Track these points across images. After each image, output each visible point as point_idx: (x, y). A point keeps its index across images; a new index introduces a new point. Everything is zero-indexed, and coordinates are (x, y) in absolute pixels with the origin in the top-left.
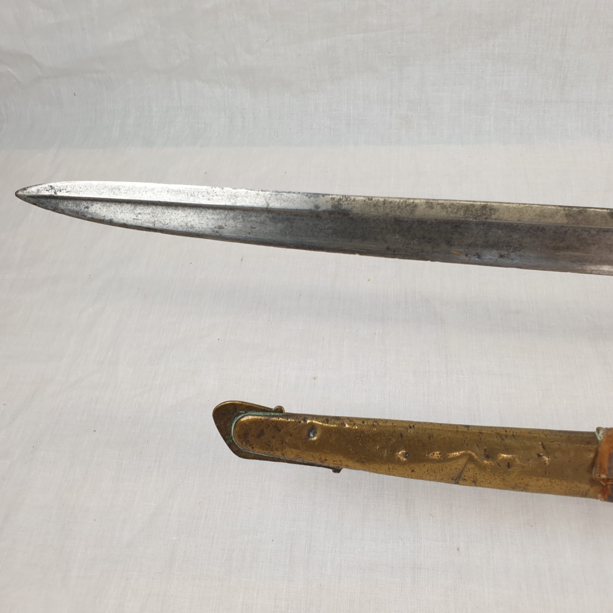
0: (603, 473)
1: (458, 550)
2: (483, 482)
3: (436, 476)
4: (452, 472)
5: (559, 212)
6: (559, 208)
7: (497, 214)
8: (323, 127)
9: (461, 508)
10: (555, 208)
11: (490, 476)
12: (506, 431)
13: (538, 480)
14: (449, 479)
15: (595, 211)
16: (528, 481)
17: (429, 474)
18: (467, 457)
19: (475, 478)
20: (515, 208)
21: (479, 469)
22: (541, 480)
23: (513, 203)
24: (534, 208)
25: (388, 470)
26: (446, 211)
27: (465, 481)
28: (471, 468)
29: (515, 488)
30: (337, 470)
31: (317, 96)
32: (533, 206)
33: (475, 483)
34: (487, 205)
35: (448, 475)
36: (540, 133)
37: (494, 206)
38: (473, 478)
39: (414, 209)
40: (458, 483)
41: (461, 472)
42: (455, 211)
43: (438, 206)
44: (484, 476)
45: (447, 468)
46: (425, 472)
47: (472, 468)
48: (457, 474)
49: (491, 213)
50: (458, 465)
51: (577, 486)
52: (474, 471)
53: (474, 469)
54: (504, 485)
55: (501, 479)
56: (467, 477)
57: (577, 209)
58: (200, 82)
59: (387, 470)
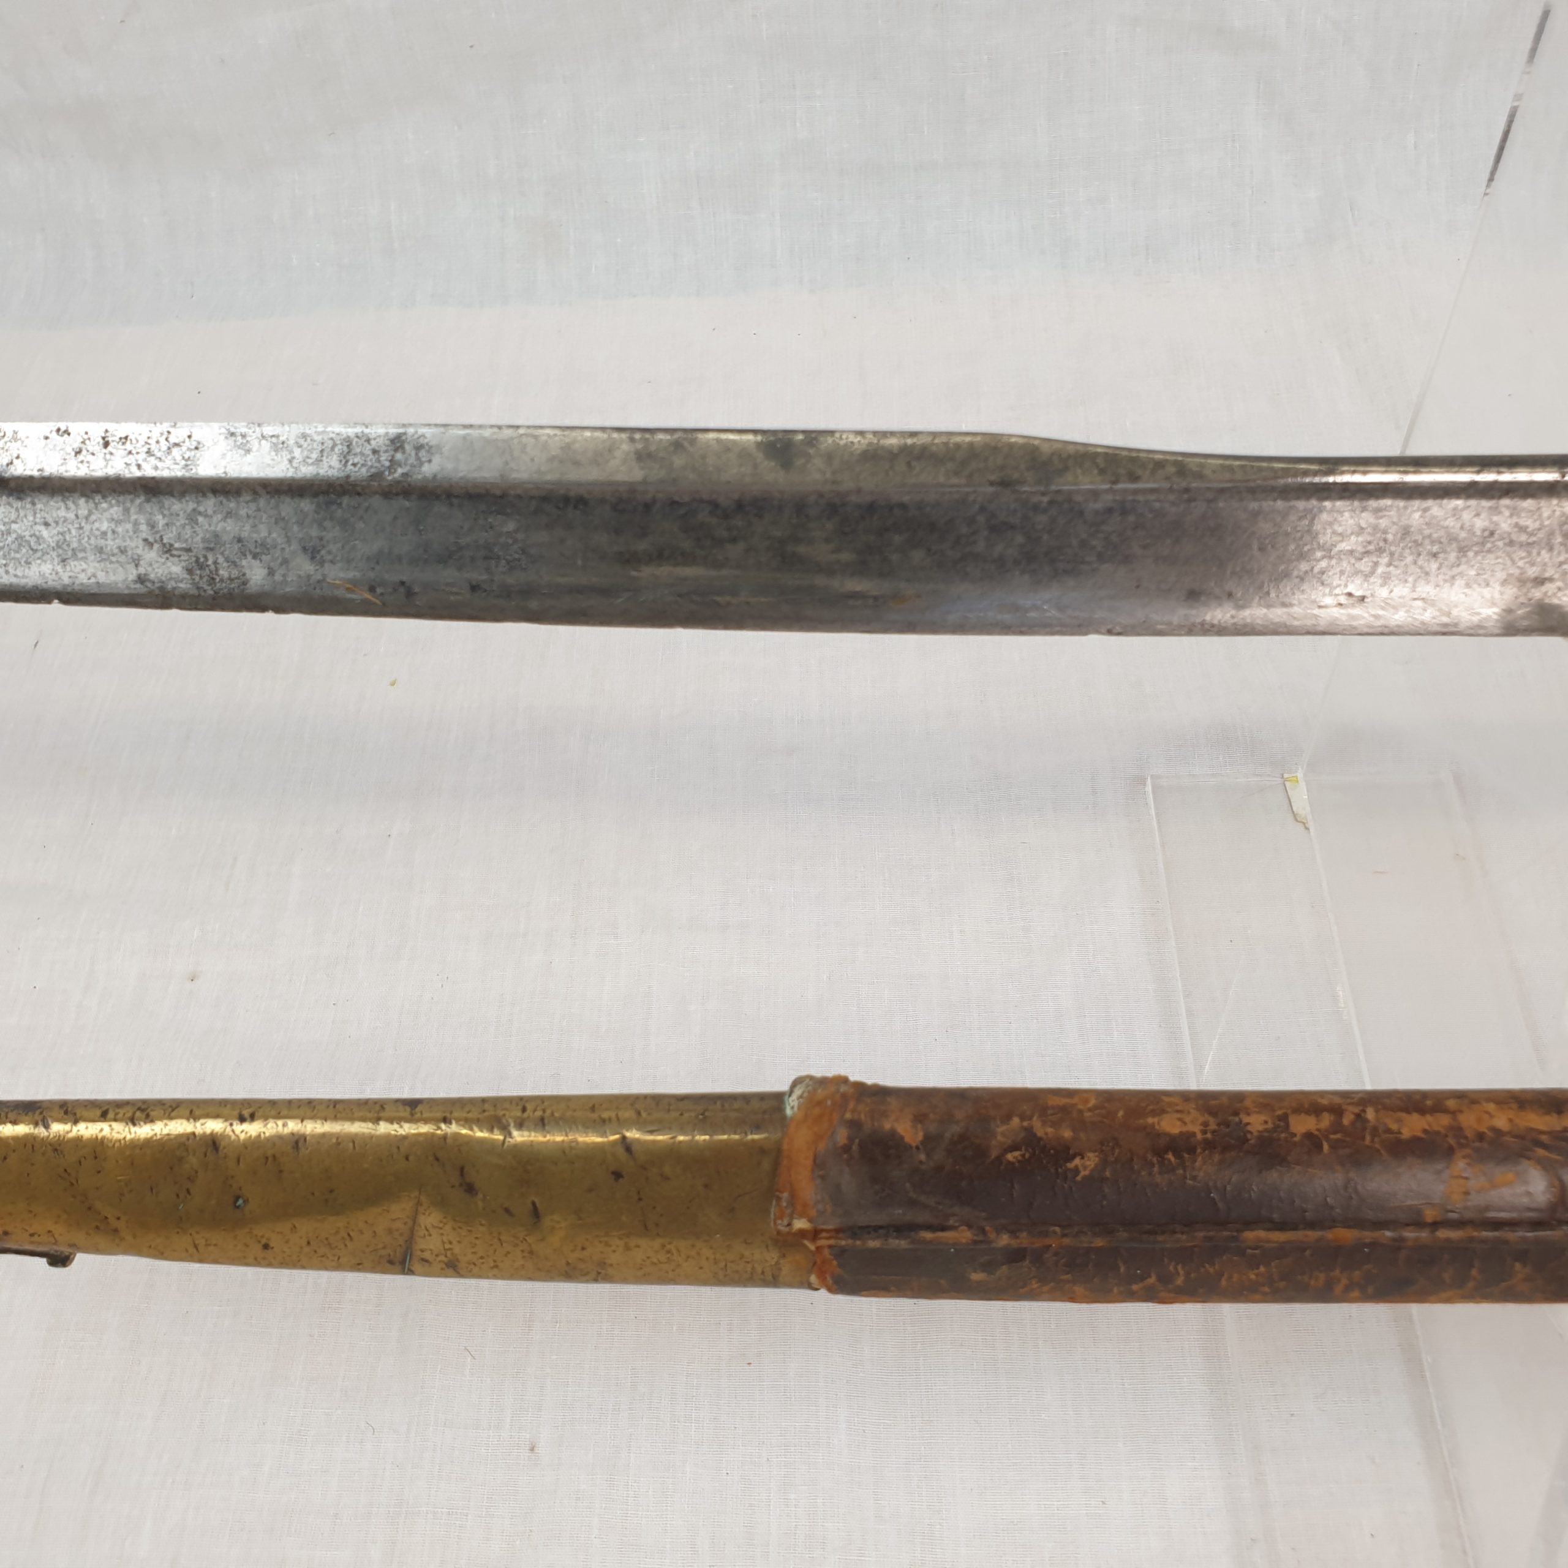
0: (802, 1215)
2: (475, 1264)
3: (339, 1258)
4: (383, 1243)
5: (618, 448)
6: (615, 435)
7: (437, 460)
10: (605, 436)
11: (491, 1245)
12: (524, 1110)
13: (627, 1248)
14: (379, 1263)
15: (718, 441)
16: (602, 1252)
17: (315, 1252)
18: (412, 1196)
19: (449, 1253)
20: (487, 441)
21: (454, 1229)
22: (638, 1246)
23: (481, 427)
24: (544, 438)
25: (195, 1250)
26: (289, 457)
27: (427, 1264)
28: (432, 1225)
29: (570, 1273)
30: (59, 1260)
32: (541, 431)
33: (453, 1267)
34: (405, 434)
35: (372, 1251)
37: (426, 438)
38: (446, 1256)
39: (194, 456)
40: (411, 1272)
41: (410, 1241)
42: (314, 456)
43: (263, 442)
44: (473, 1247)
45: (361, 1232)
46: (301, 1248)
47: (434, 1227)
48: (400, 1245)
49: (418, 458)
50: (394, 1220)
51: (742, 1256)
52: (442, 1234)
53: (441, 1228)
54: (539, 1270)
55: (523, 1251)
56: (429, 1252)
57: (668, 437)
59: (192, 1250)
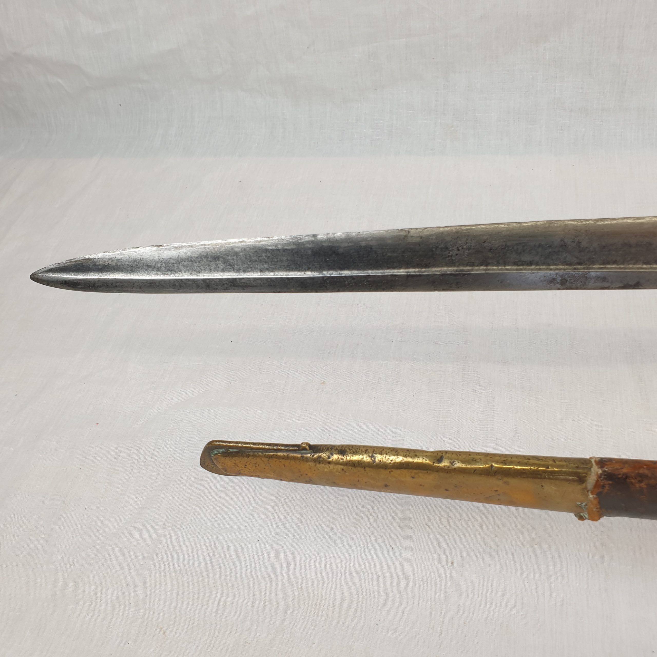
1: (452, 563)
8: (364, 137)
9: (461, 521)
31: (360, 105)
36: (595, 143)
58: (242, 91)
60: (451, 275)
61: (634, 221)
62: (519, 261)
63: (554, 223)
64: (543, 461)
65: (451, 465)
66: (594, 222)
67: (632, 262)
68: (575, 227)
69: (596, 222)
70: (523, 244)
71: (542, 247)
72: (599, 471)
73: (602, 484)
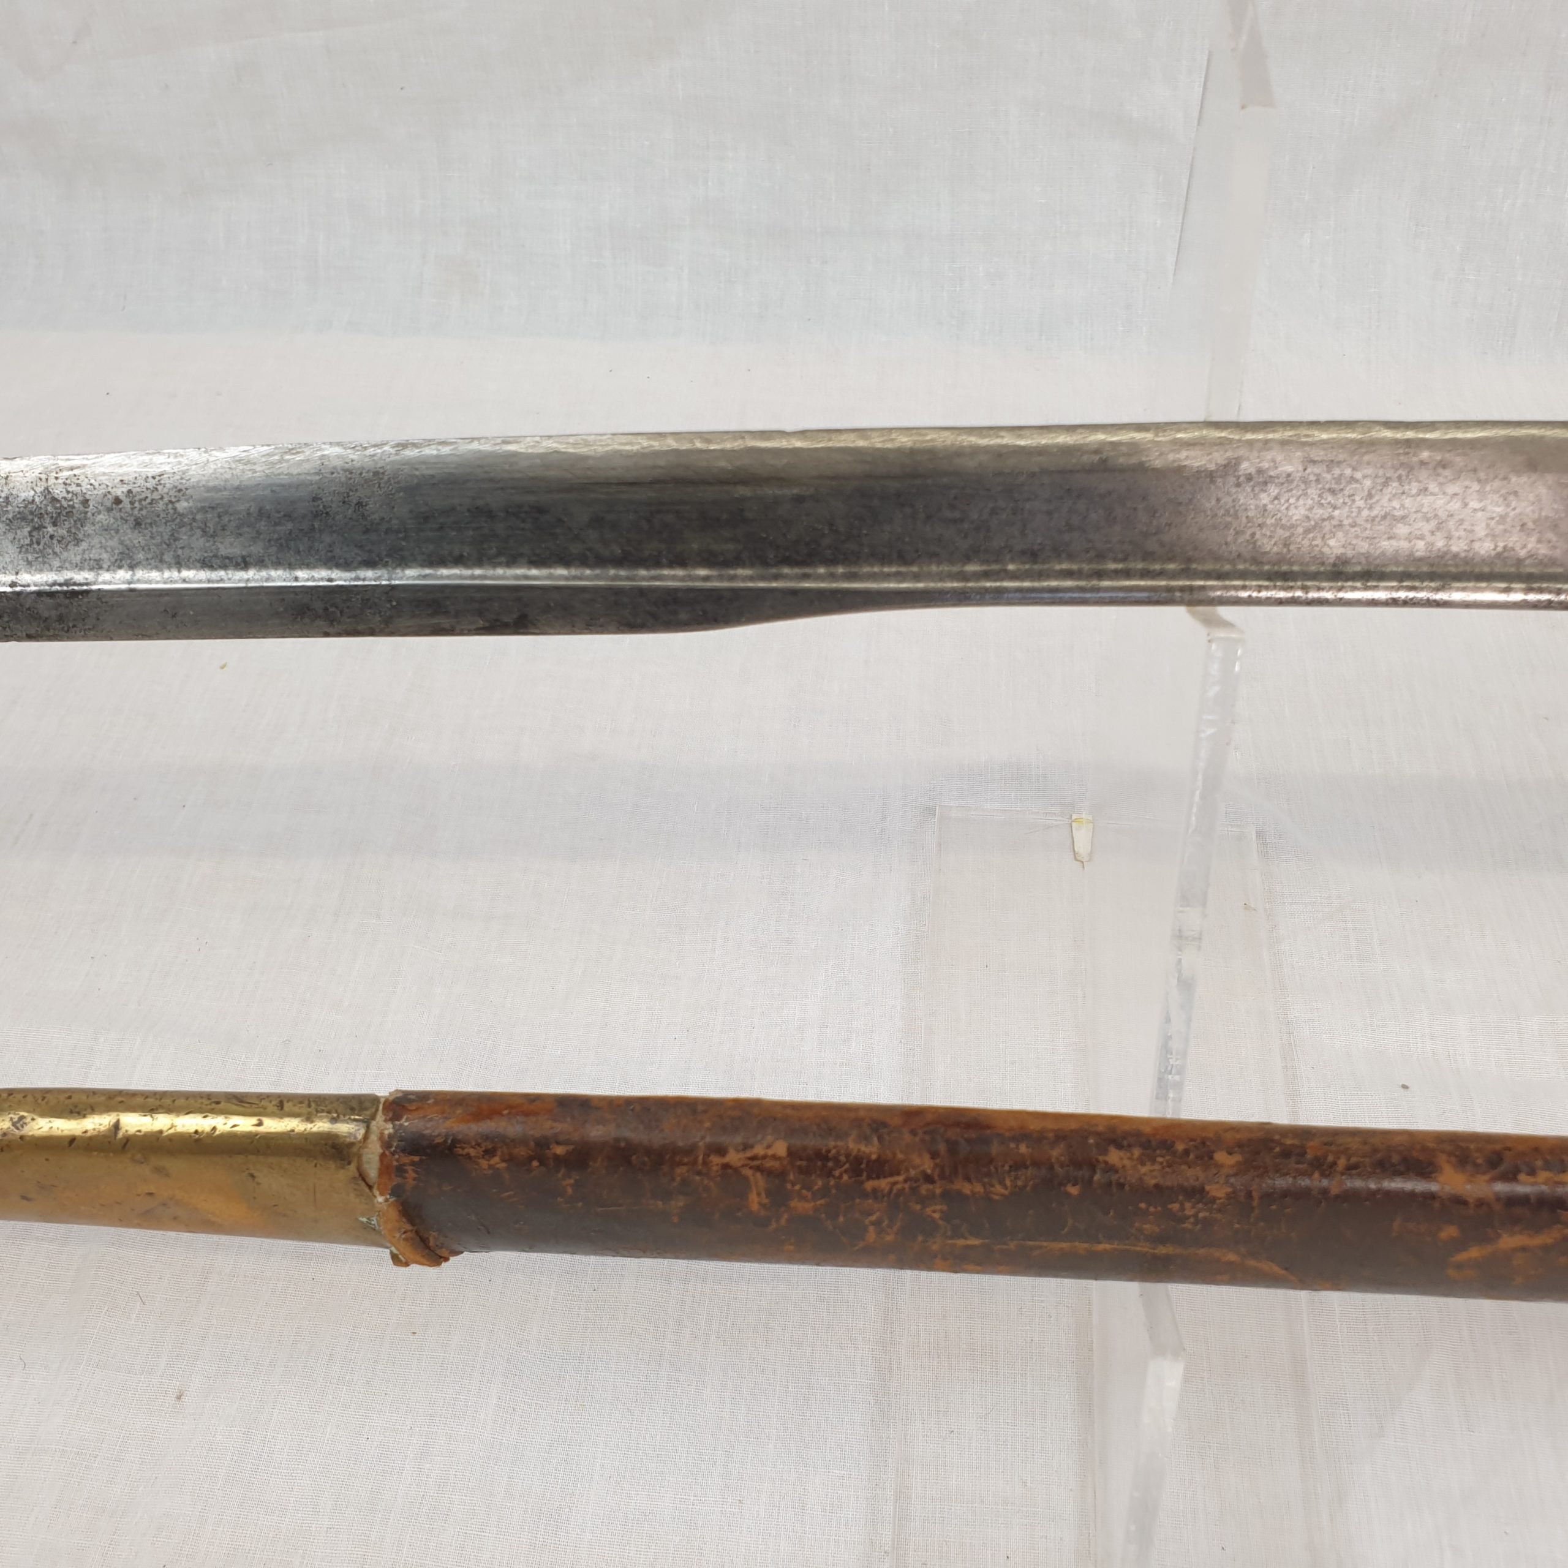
60: (39, 594)
61: (497, 448)
62: (215, 556)
63: (294, 452)
64: (254, 1106)
65: (13, 1128)
66: (397, 449)
67: (503, 559)
68: (347, 463)
69: (400, 448)
70: (220, 510)
71: (269, 517)
72: (386, 1129)
73: (395, 1163)
